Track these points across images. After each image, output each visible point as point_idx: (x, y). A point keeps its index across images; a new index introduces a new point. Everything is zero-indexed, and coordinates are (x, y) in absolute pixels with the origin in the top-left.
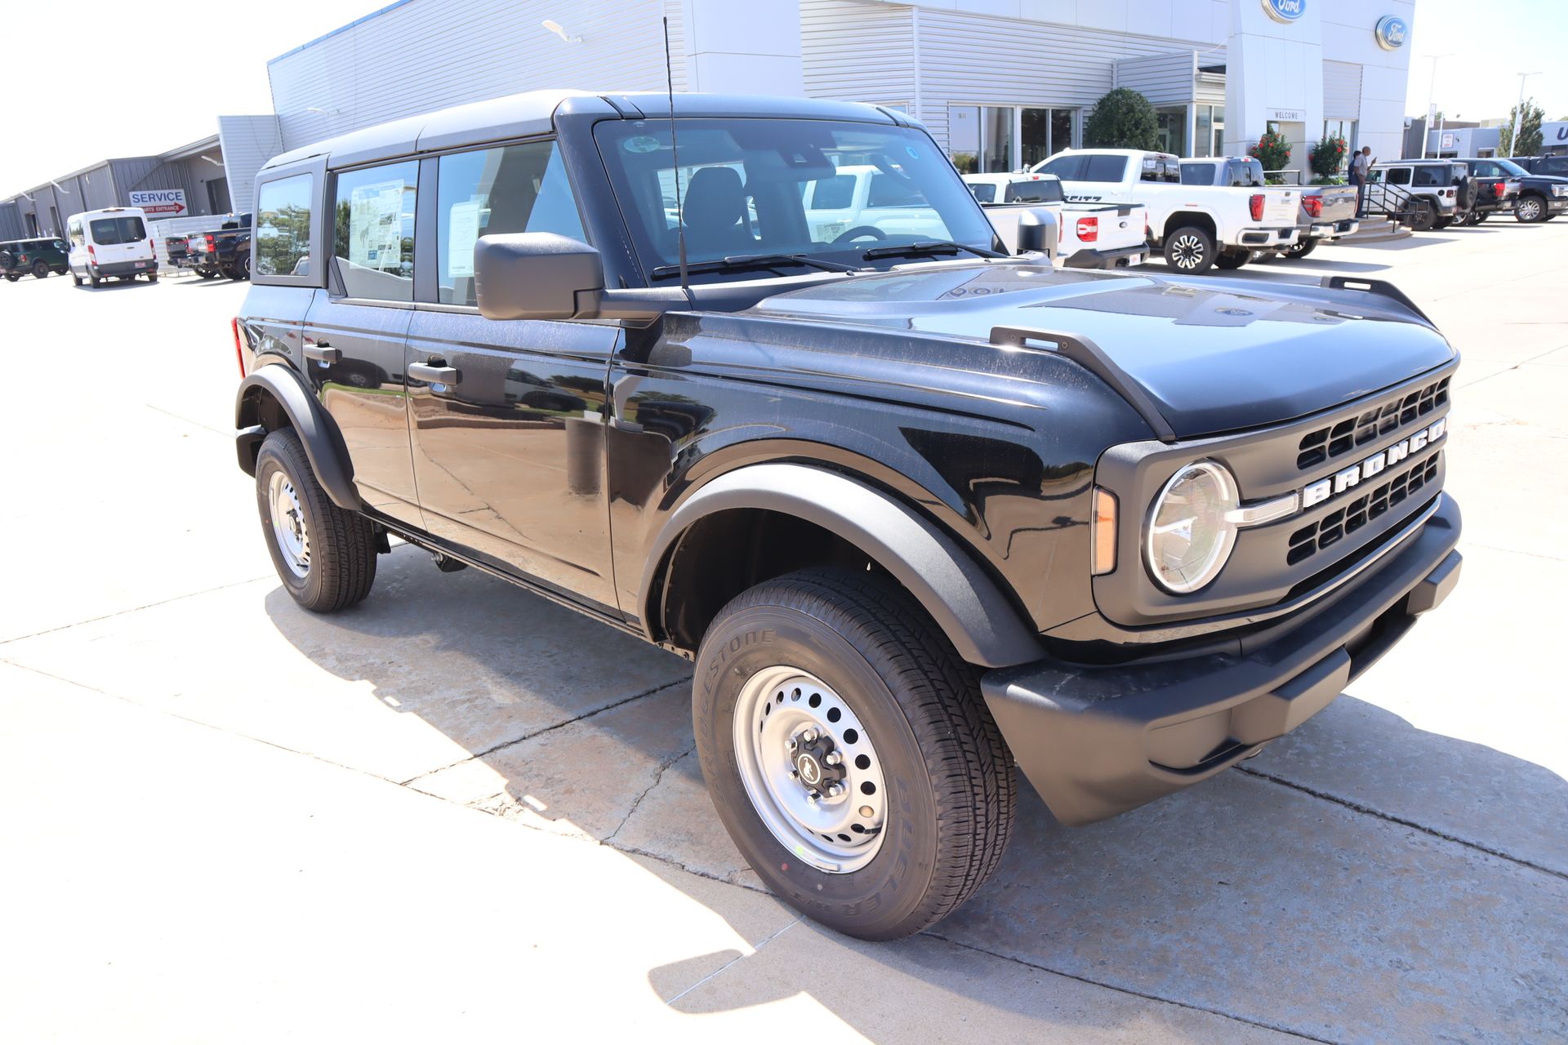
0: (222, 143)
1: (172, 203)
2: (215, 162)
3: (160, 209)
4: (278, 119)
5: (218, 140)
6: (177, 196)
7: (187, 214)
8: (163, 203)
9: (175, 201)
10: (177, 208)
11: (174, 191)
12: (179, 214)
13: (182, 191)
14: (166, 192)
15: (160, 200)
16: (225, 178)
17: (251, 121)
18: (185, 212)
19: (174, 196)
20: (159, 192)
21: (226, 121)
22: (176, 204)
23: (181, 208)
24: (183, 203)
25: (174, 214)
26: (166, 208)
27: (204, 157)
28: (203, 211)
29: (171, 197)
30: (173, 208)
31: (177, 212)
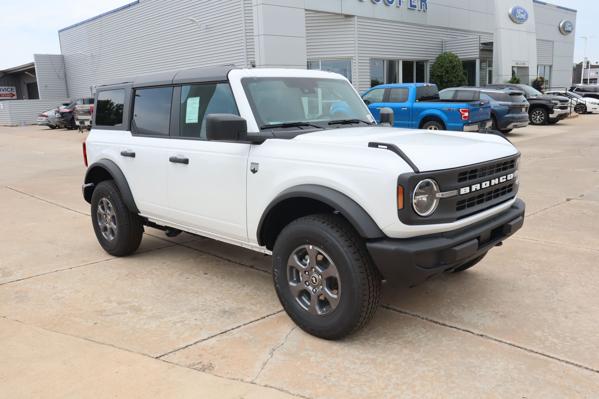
0: (35, 66)
1: (9, 93)
2: (31, 75)
3: (3, 95)
4: (62, 57)
5: (34, 65)
6: (12, 90)
7: (16, 98)
8: (5, 92)
9: (11, 92)
10: (12, 95)
11: (10, 87)
12: (13, 98)
13: (14, 88)
14: (7, 87)
15: (3, 91)
16: (36, 83)
17: (50, 57)
18: (15, 97)
19: (10, 90)
20: (3, 88)
21: (37, 56)
22: (11, 93)
23: (14, 95)
24: (15, 93)
25: (10, 98)
26: (6, 95)
27: (26, 72)
28: (24, 97)
29: (9, 90)
30: (9, 95)
31: (12, 97)
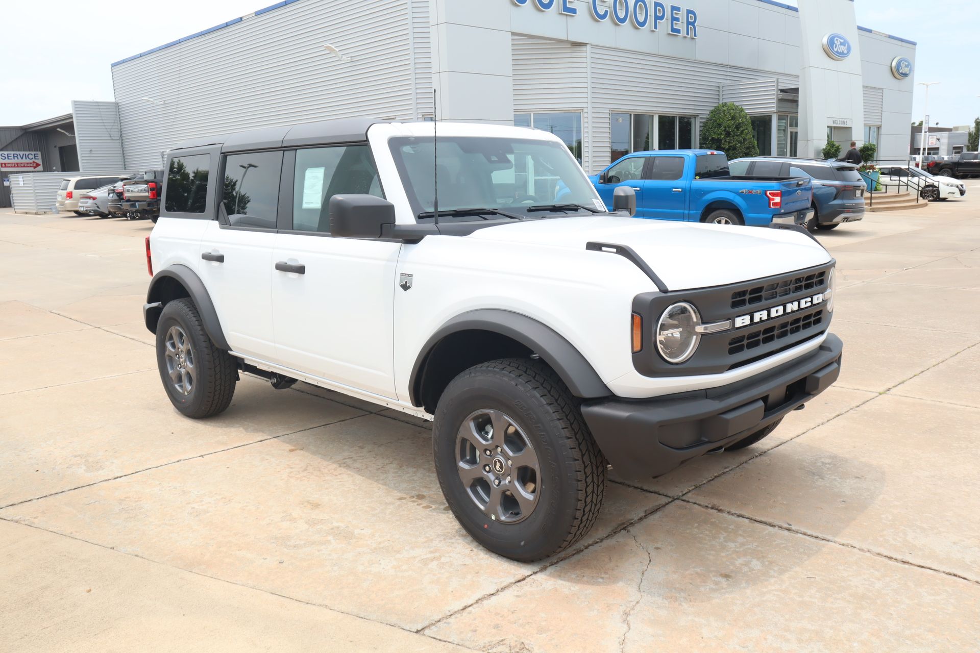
0: (74, 120)
1: (31, 161)
2: (67, 134)
3: (22, 165)
4: (116, 106)
5: (72, 118)
6: (35, 157)
7: (42, 170)
8: (24, 161)
9: (34, 160)
10: (35, 165)
11: (33, 153)
12: (36, 169)
13: (39, 153)
14: (27, 153)
15: (22, 158)
16: (75, 146)
17: (98, 106)
18: (40, 168)
19: (33, 156)
20: (21, 153)
21: (76, 104)
22: (34, 162)
23: (38, 165)
24: (40, 161)
25: (32, 169)
26: (26, 165)
27: (58, 129)
28: (54, 168)
29: (30, 156)
30: (31, 165)
31: (35, 168)
